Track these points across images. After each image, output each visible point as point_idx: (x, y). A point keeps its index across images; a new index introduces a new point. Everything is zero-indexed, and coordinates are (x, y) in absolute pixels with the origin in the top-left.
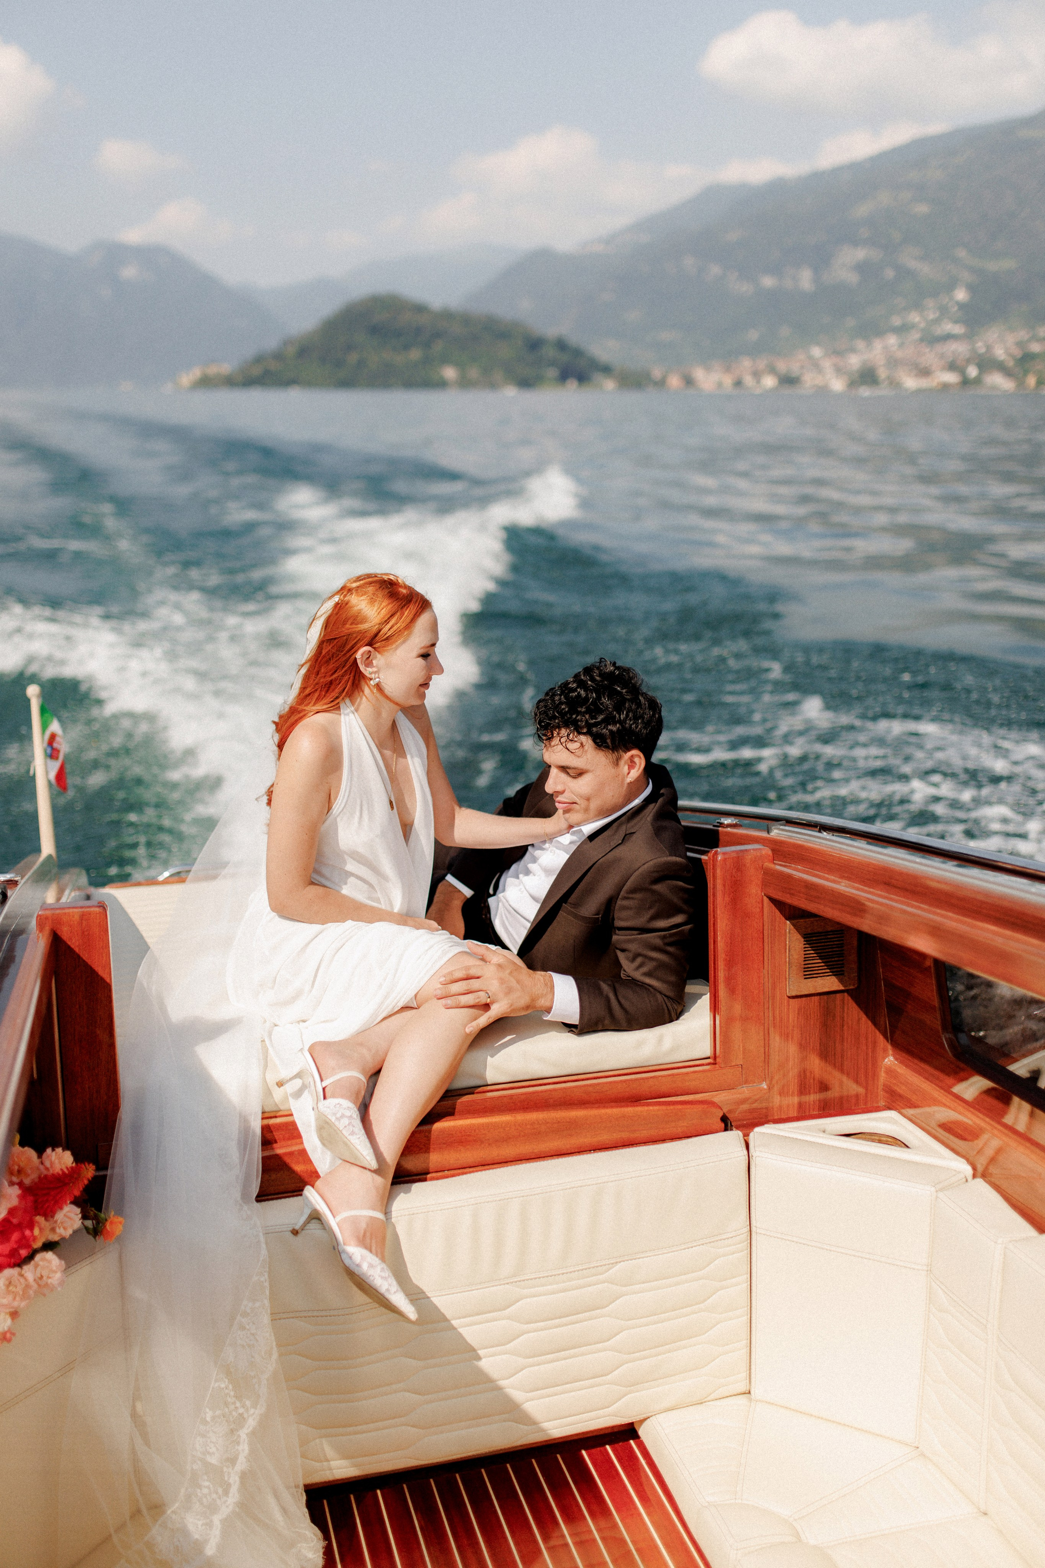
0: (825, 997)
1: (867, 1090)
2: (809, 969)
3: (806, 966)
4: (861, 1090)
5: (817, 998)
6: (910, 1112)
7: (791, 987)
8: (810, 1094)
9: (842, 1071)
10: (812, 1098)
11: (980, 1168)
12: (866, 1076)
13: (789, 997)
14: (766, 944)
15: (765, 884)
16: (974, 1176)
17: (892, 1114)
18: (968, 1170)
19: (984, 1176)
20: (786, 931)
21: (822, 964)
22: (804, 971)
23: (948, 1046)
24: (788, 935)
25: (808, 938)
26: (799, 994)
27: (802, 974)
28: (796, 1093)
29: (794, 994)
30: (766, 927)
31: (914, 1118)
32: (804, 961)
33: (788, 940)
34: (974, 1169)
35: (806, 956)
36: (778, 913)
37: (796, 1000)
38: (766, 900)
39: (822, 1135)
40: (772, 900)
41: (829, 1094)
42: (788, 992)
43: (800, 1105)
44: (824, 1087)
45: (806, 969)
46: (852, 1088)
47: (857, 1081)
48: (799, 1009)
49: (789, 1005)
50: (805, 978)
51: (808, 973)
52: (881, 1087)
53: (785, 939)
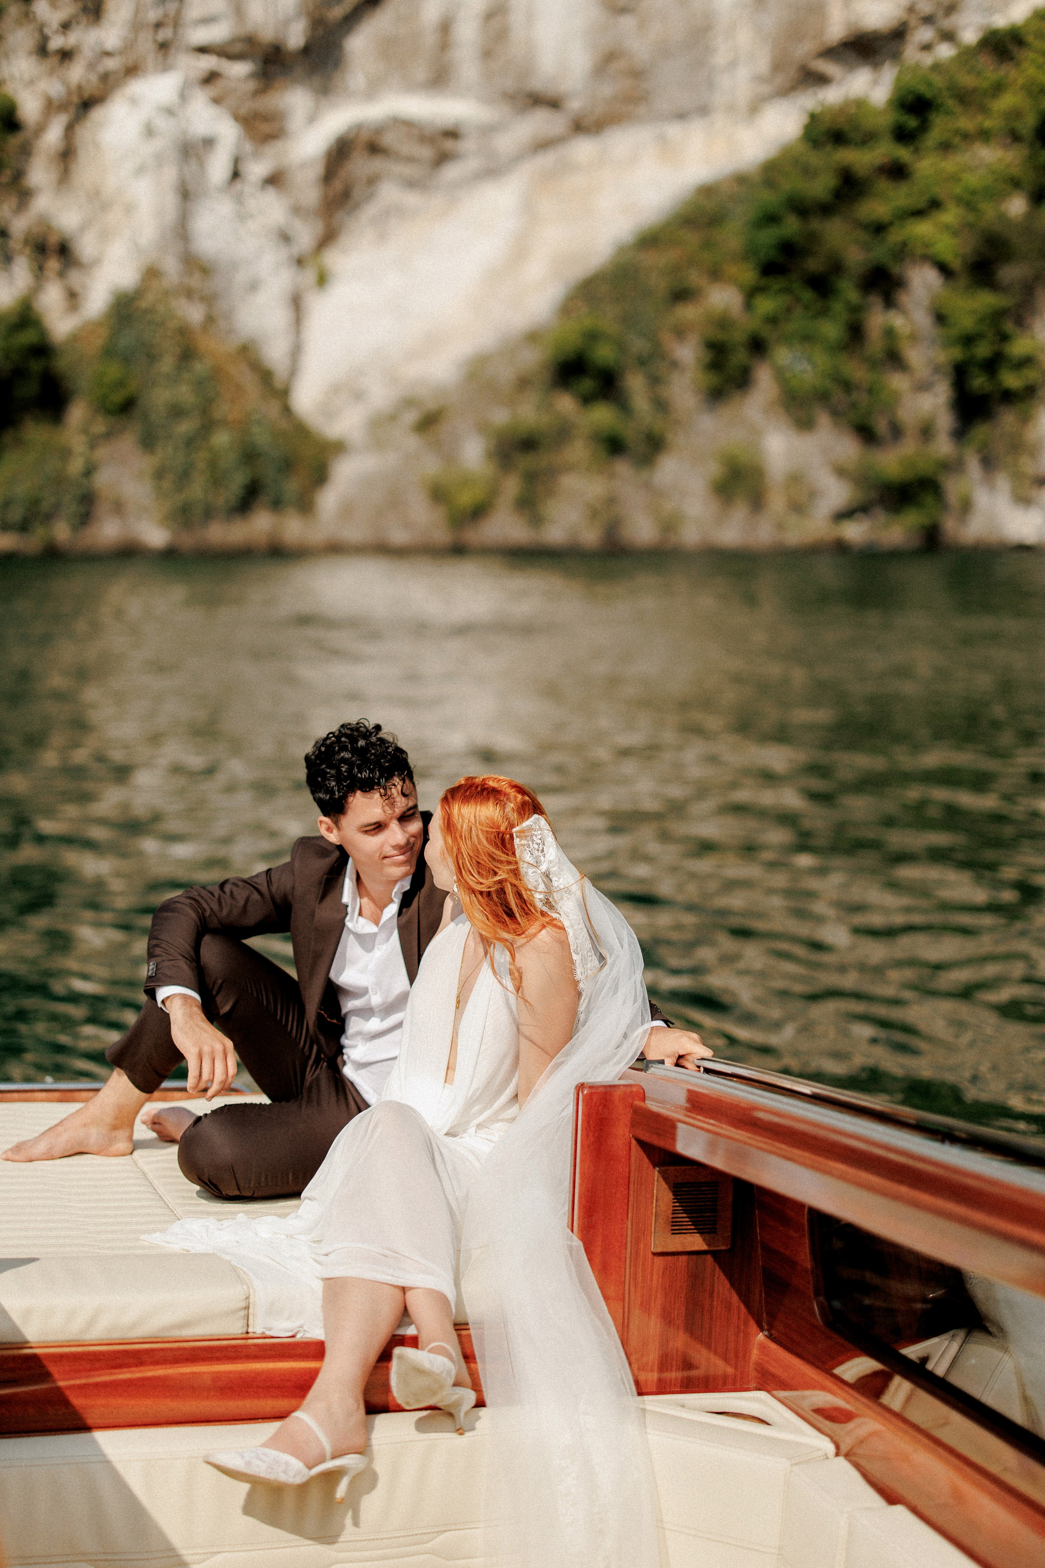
0: (694, 1257)
1: (736, 1369)
2: (678, 1224)
3: (674, 1220)
4: (730, 1370)
5: (684, 1258)
6: (782, 1394)
7: (657, 1242)
8: (671, 1370)
9: (709, 1347)
10: (674, 1375)
11: (844, 1448)
12: (737, 1356)
13: (654, 1254)
14: (631, 1193)
15: (633, 1125)
16: (837, 1454)
17: (762, 1395)
18: (830, 1448)
19: (847, 1456)
20: (654, 1178)
21: (688, 1220)
22: (672, 1226)
23: (820, 1314)
24: (656, 1183)
25: (677, 1189)
26: (665, 1250)
27: (670, 1228)
28: (656, 1369)
29: (659, 1250)
30: (632, 1174)
31: (787, 1402)
32: (673, 1214)
33: (655, 1189)
34: (838, 1447)
35: (675, 1208)
36: (646, 1160)
37: (661, 1258)
38: (634, 1142)
39: (681, 1409)
40: (642, 1143)
41: (694, 1373)
42: (652, 1248)
43: (660, 1380)
44: (688, 1365)
45: (674, 1223)
46: (719, 1366)
47: (726, 1360)
48: (665, 1269)
49: (653, 1263)
50: (673, 1234)
51: (676, 1229)
52: (752, 1366)
53: (653, 1188)
